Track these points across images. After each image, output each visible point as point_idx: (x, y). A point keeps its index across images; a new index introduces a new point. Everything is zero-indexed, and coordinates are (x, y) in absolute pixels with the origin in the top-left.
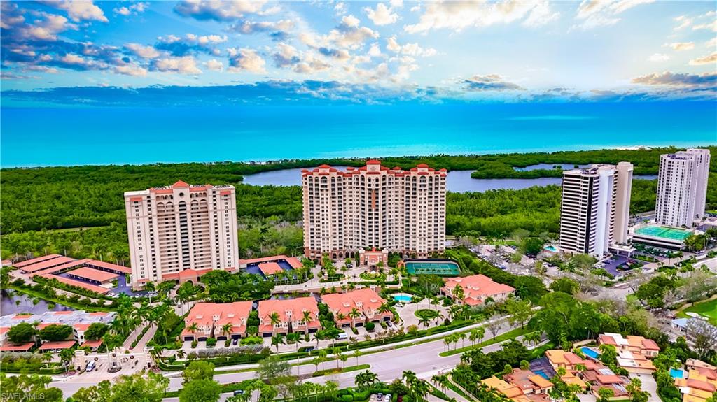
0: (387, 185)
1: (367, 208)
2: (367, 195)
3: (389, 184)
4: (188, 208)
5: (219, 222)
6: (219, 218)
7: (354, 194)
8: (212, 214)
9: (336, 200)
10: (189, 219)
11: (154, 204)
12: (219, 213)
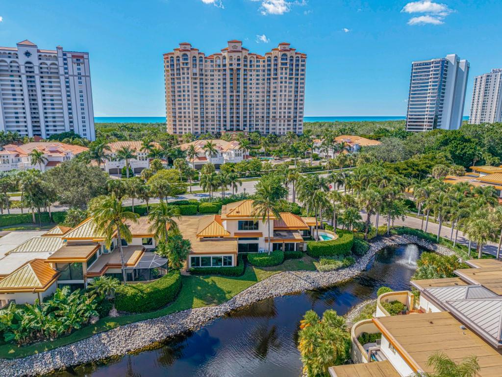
0: (248, 68)
1: (228, 89)
2: (228, 77)
3: (251, 66)
4: (36, 70)
5: (72, 89)
6: (71, 84)
7: (216, 77)
8: (62, 78)
9: (198, 81)
10: (38, 84)
12: (71, 79)
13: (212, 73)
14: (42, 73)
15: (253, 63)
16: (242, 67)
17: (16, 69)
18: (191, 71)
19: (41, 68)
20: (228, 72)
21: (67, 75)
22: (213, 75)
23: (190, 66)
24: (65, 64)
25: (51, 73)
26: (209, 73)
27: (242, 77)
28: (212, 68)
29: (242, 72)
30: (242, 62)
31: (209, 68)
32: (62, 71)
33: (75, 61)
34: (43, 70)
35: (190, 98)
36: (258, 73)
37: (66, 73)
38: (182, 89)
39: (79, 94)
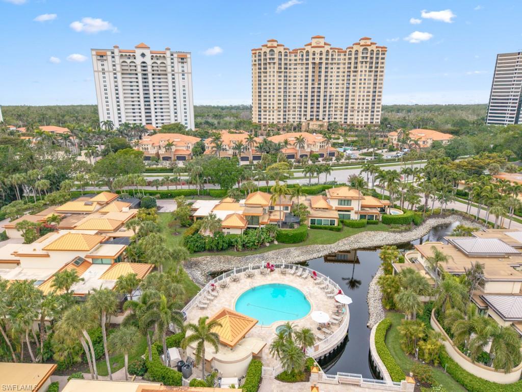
0: (330, 61)
1: (310, 82)
2: (310, 70)
3: (332, 59)
4: (149, 69)
5: (177, 84)
6: (176, 80)
7: (299, 70)
8: (170, 76)
9: (282, 75)
10: (150, 80)
11: (118, 60)
12: (176, 76)
13: (295, 67)
14: (153, 71)
15: (334, 57)
16: (324, 61)
17: (134, 68)
18: (277, 66)
19: (153, 67)
20: (310, 66)
21: (173, 73)
22: (296, 69)
23: (276, 61)
24: (172, 63)
25: (161, 70)
26: (293, 67)
27: (323, 70)
28: (296, 62)
29: (323, 66)
30: (324, 56)
31: (293, 62)
32: (169, 69)
33: (180, 60)
34: (154, 68)
35: (275, 90)
36: (338, 66)
37: (173, 71)
38: (268, 83)
39: (182, 88)
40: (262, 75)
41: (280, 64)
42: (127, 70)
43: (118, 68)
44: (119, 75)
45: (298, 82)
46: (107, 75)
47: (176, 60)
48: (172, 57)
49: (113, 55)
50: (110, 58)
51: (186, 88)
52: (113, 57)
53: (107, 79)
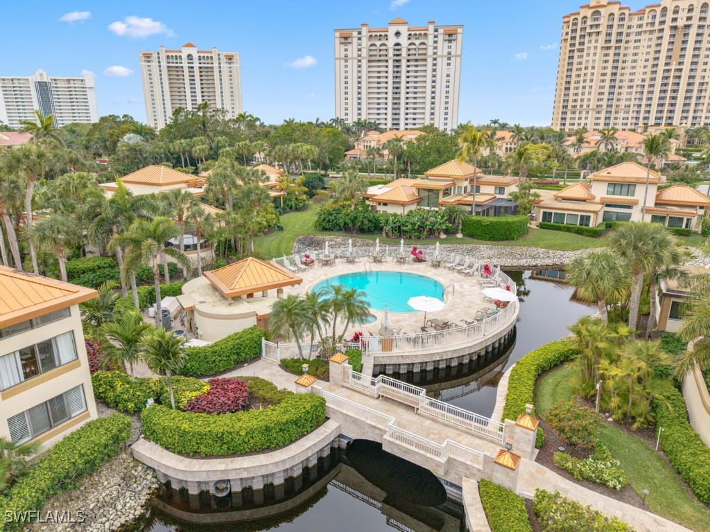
1: (662, 61)
2: (666, 41)
4: (404, 53)
5: (438, 73)
6: (438, 68)
7: (644, 43)
8: (430, 61)
9: (612, 52)
10: (404, 69)
11: (365, 42)
12: (439, 60)
13: (638, 38)
14: (409, 55)
16: (695, 22)
17: (384, 53)
18: (602, 38)
19: (409, 50)
20: (667, 33)
21: (435, 56)
22: (639, 41)
23: (603, 29)
24: (436, 42)
25: (419, 54)
26: (633, 38)
27: (692, 38)
28: (639, 30)
29: (693, 31)
30: (696, 14)
31: (634, 30)
32: (430, 51)
33: (447, 37)
34: (411, 52)
35: (595, 78)
37: (435, 53)
38: (583, 66)
39: (445, 78)
40: (576, 54)
41: (609, 34)
42: (376, 55)
43: (364, 53)
44: (364, 63)
45: (641, 63)
46: (349, 63)
47: (440, 38)
48: (436, 33)
49: (360, 36)
50: (355, 40)
51: (451, 79)
52: (360, 39)
53: (349, 69)
